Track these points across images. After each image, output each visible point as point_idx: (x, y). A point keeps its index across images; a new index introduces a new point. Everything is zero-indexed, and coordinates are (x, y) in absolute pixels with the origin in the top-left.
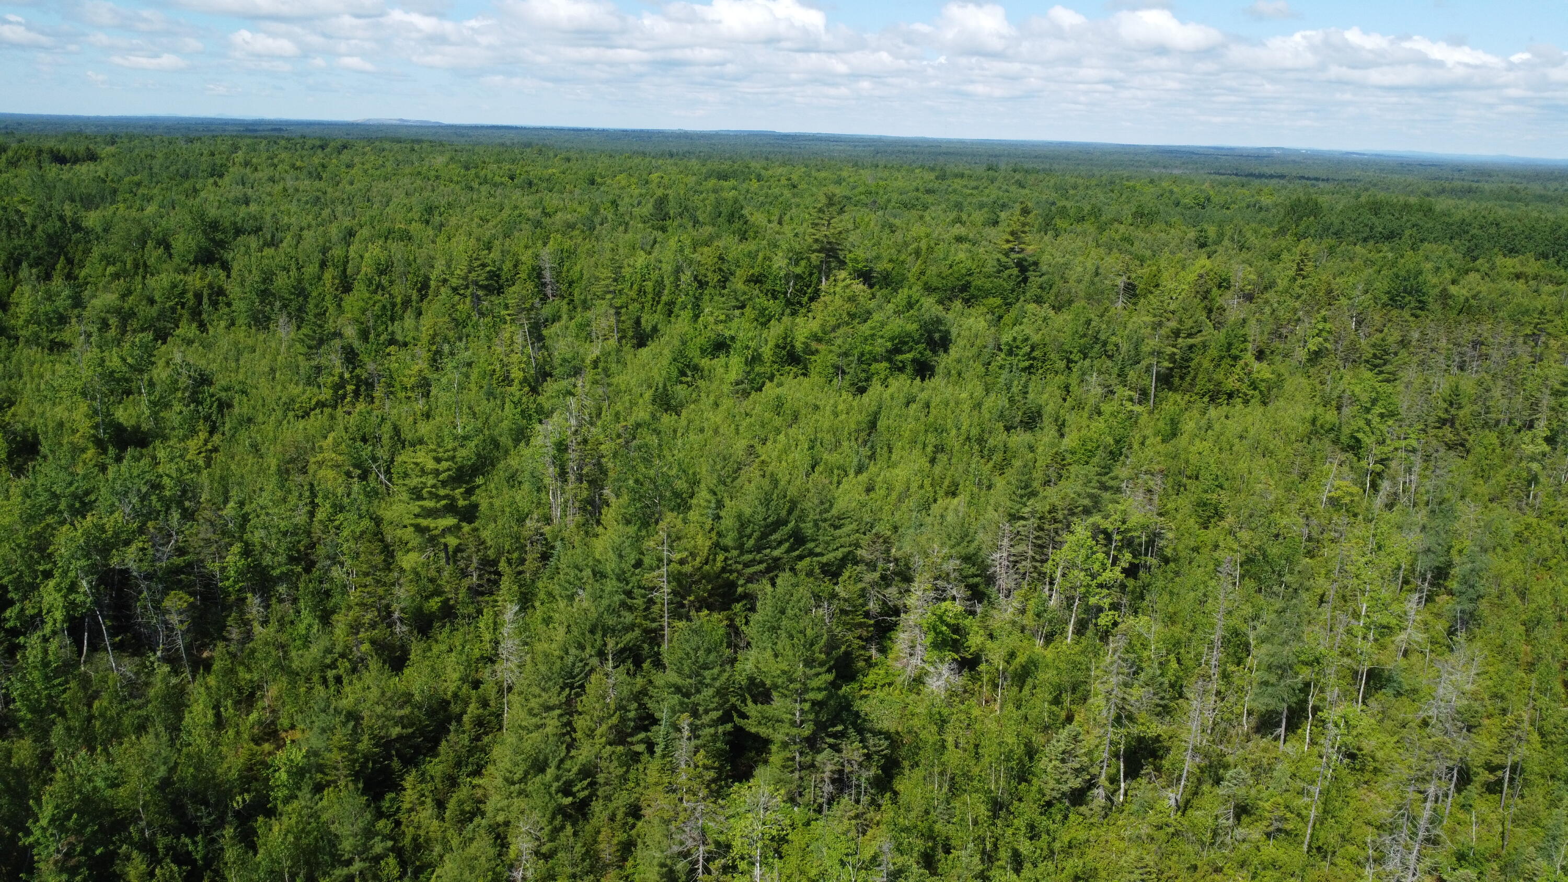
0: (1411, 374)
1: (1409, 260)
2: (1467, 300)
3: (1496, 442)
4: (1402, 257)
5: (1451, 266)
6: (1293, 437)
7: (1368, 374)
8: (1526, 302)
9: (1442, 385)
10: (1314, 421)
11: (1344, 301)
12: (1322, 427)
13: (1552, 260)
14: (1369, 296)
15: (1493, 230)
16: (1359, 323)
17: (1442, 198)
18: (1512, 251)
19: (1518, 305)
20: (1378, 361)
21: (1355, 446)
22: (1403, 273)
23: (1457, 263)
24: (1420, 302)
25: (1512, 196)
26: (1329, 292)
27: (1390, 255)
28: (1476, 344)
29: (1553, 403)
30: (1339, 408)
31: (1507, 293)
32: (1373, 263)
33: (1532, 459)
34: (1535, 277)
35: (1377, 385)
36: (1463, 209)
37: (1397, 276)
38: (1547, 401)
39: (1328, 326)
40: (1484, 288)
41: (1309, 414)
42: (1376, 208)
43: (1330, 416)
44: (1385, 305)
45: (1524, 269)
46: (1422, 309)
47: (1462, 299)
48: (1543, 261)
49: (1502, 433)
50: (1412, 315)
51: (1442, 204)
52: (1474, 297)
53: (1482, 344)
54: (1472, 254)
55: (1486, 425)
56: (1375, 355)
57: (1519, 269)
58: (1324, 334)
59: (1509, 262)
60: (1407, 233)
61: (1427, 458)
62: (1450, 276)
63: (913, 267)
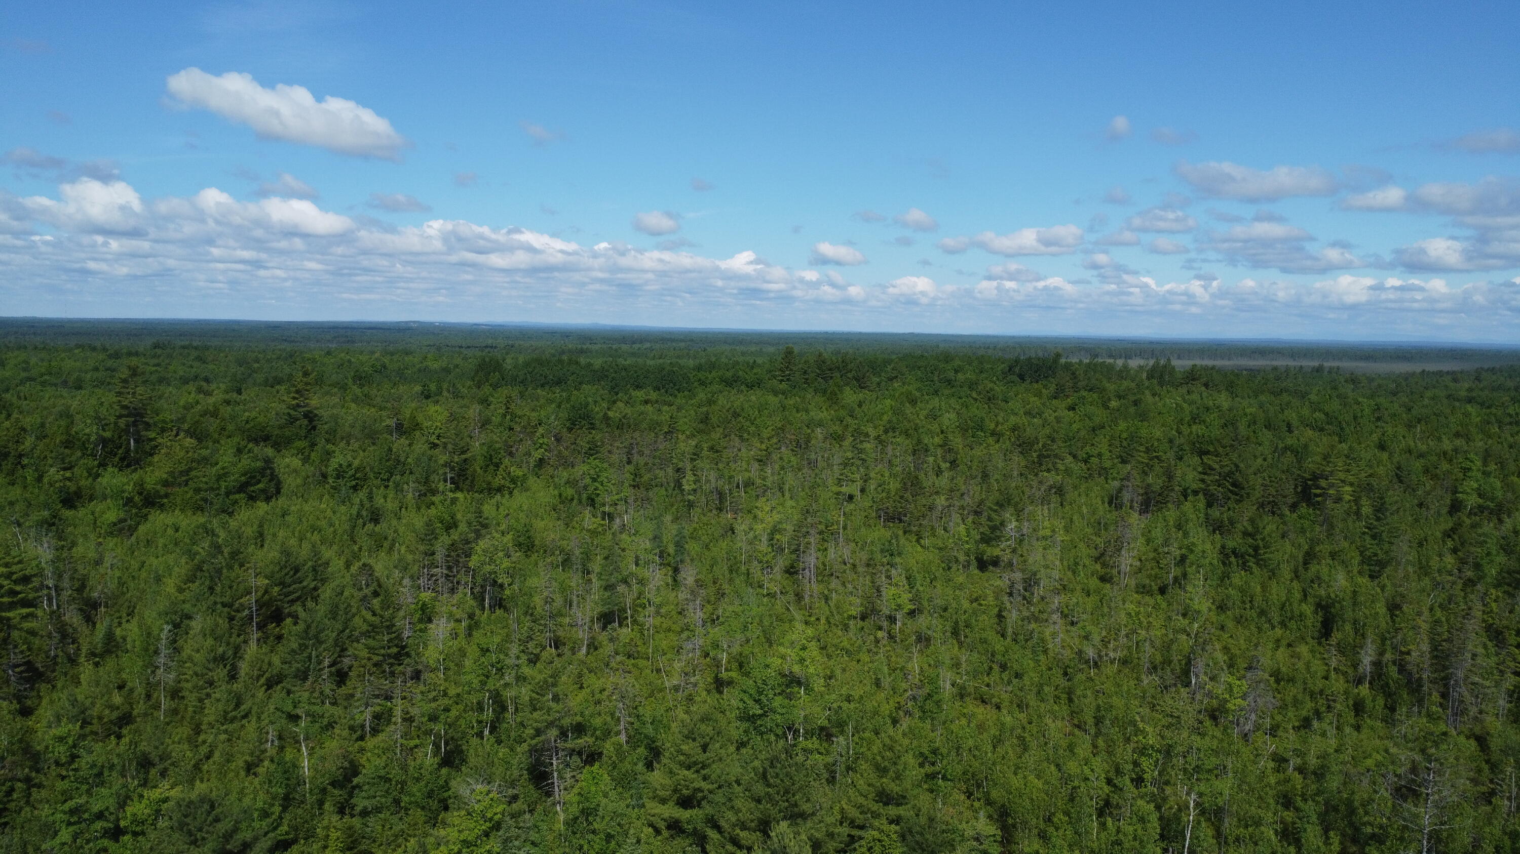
1: (577, 397)
2: (620, 420)
4: (572, 395)
5: (604, 399)
8: (655, 417)
13: (663, 390)
14: (559, 422)
15: (624, 373)
17: (582, 356)
18: (638, 387)
19: (652, 420)
22: (575, 406)
23: (607, 397)
24: (592, 423)
26: (530, 423)
27: (563, 395)
28: (634, 446)
31: (642, 413)
32: (553, 401)
34: (657, 402)
37: (573, 408)
40: (628, 411)
44: (569, 429)
45: (649, 398)
46: (593, 428)
47: (617, 419)
48: (657, 392)
52: (624, 417)
53: (638, 445)
54: (614, 389)
57: (645, 397)
59: (638, 393)
60: (569, 379)
62: (605, 405)
63: (212, 425)
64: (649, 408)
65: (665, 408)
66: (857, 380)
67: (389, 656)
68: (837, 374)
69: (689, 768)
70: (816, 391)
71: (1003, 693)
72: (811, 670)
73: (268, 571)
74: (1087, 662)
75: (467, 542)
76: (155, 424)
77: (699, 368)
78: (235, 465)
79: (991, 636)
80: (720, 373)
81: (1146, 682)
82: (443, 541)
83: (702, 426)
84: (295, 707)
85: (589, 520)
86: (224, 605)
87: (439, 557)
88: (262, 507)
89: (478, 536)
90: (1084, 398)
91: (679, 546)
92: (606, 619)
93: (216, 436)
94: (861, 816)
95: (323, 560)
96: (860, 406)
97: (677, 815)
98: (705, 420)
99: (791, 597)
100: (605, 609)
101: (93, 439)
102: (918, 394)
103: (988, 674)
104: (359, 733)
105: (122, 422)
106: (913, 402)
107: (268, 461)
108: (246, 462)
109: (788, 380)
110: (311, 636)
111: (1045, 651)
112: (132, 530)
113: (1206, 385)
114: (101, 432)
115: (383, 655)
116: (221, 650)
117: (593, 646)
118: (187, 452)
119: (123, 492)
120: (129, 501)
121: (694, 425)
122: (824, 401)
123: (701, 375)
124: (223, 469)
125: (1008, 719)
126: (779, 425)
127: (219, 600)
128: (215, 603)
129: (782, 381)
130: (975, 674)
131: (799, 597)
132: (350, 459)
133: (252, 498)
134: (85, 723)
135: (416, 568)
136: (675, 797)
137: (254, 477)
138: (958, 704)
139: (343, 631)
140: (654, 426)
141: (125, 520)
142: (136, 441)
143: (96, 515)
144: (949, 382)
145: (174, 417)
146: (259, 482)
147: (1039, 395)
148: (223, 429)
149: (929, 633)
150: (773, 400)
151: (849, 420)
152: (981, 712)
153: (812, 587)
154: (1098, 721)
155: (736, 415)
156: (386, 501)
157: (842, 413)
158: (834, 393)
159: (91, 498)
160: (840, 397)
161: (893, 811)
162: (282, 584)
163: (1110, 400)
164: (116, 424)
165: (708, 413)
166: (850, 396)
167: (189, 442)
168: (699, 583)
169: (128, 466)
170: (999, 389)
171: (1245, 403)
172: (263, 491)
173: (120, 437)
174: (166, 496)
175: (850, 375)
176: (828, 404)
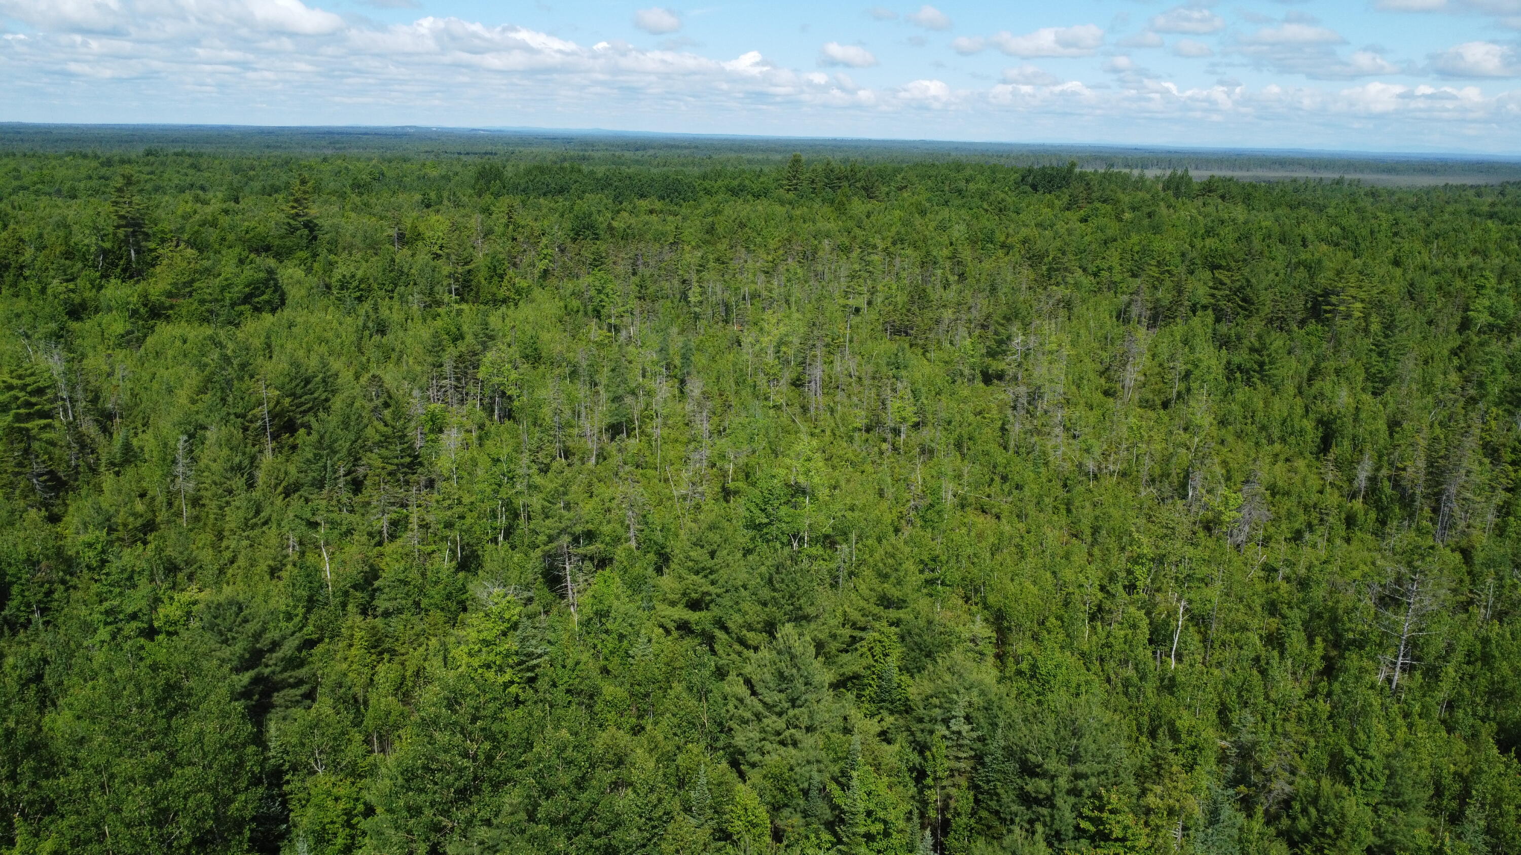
1: (580, 206)
2: (625, 230)
4: (575, 204)
5: (608, 208)
8: (660, 228)
13: (668, 200)
14: (562, 232)
15: (627, 182)
16: (561, 251)
18: (642, 196)
19: (656, 230)
22: (579, 215)
23: (611, 206)
24: (596, 234)
26: (533, 233)
27: (566, 204)
28: (639, 257)
31: (647, 223)
32: (556, 210)
34: (661, 212)
37: (576, 218)
39: (550, 251)
40: (633, 221)
44: (573, 239)
45: (654, 207)
46: (597, 239)
47: (621, 230)
48: (663, 201)
51: (586, 167)
52: (628, 228)
53: (643, 256)
54: (618, 199)
57: (650, 207)
59: (643, 203)
60: (572, 187)
62: (609, 215)
63: (212, 235)
64: (654, 217)
65: (670, 218)
66: (865, 189)
67: (402, 465)
68: (846, 184)
69: (697, 573)
70: (823, 201)
71: (1003, 504)
72: (816, 480)
73: (278, 383)
74: (1087, 474)
75: (475, 354)
76: (154, 234)
77: (704, 177)
78: (237, 275)
79: (993, 448)
80: (726, 182)
81: (1143, 494)
82: (450, 354)
83: (707, 237)
84: (313, 514)
85: (595, 331)
86: (237, 416)
87: (448, 368)
88: (268, 319)
89: (485, 348)
90: (1097, 209)
91: (685, 358)
92: (615, 430)
93: (217, 246)
94: (863, 619)
95: (332, 372)
96: (868, 217)
97: (686, 617)
98: (711, 230)
99: (798, 410)
100: (613, 420)
101: (93, 249)
102: (928, 205)
103: (989, 486)
104: (377, 538)
105: (121, 233)
106: (923, 213)
107: (271, 272)
108: (248, 273)
109: (795, 189)
110: (326, 447)
111: (1046, 464)
112: (141, 341)
113: (1223, 197)
114: (100, 243)
115: (397, 465)
116: (237, 460)
117: (602, 456)
118: (189, 263)
119: (128, 303)
120: (135, 312)
121: (700, 236)
122: (832, 212)
123: (706, 184)
124: (226, 280)
125: (1007, 528)
126: (786, 237)
127: (231, 411)
128: (229, 414)
129: (789, 190)
130: (977, 486)
131: (805, 409)
132: (353, 270)
133: (257, 309)
134: (111, 530)
135: (425, 379)
136: (684, 600)
137: (258, 288)
138: (959, 513)
139: (356, 441)
140: (658, 237)
141: (133, 332)
142: (137, 252)
143: (104, 326)
144: (960, 192)
145: (173, 227)
146: (263, 293)
147: (1051, 206)
148: (224, 239)
149: (933, 445)
150: (780, 210)
151: (857, 231)
152: (982, 522)
153: (817, 399)
154: (1095, 531)
155: (742, 225)
156: (391, 312)
157: (850, 224)
158: (841, 204)
159: (97, 310)
160: (848, 207)
161: (893, 614)
162: (293, 395)
163: (1123, 211)
164: (115, 234)
165: (713, 224)
166: (858, 206)
167: (190, 252)
168: (706, 396)
169: (131, 277)
170: (1011, 199)
171: (1261, 216)
172: (268, 302)
173: (120, 248)
174: (172, 307)
175: (858, 185)
176: (835, 215)
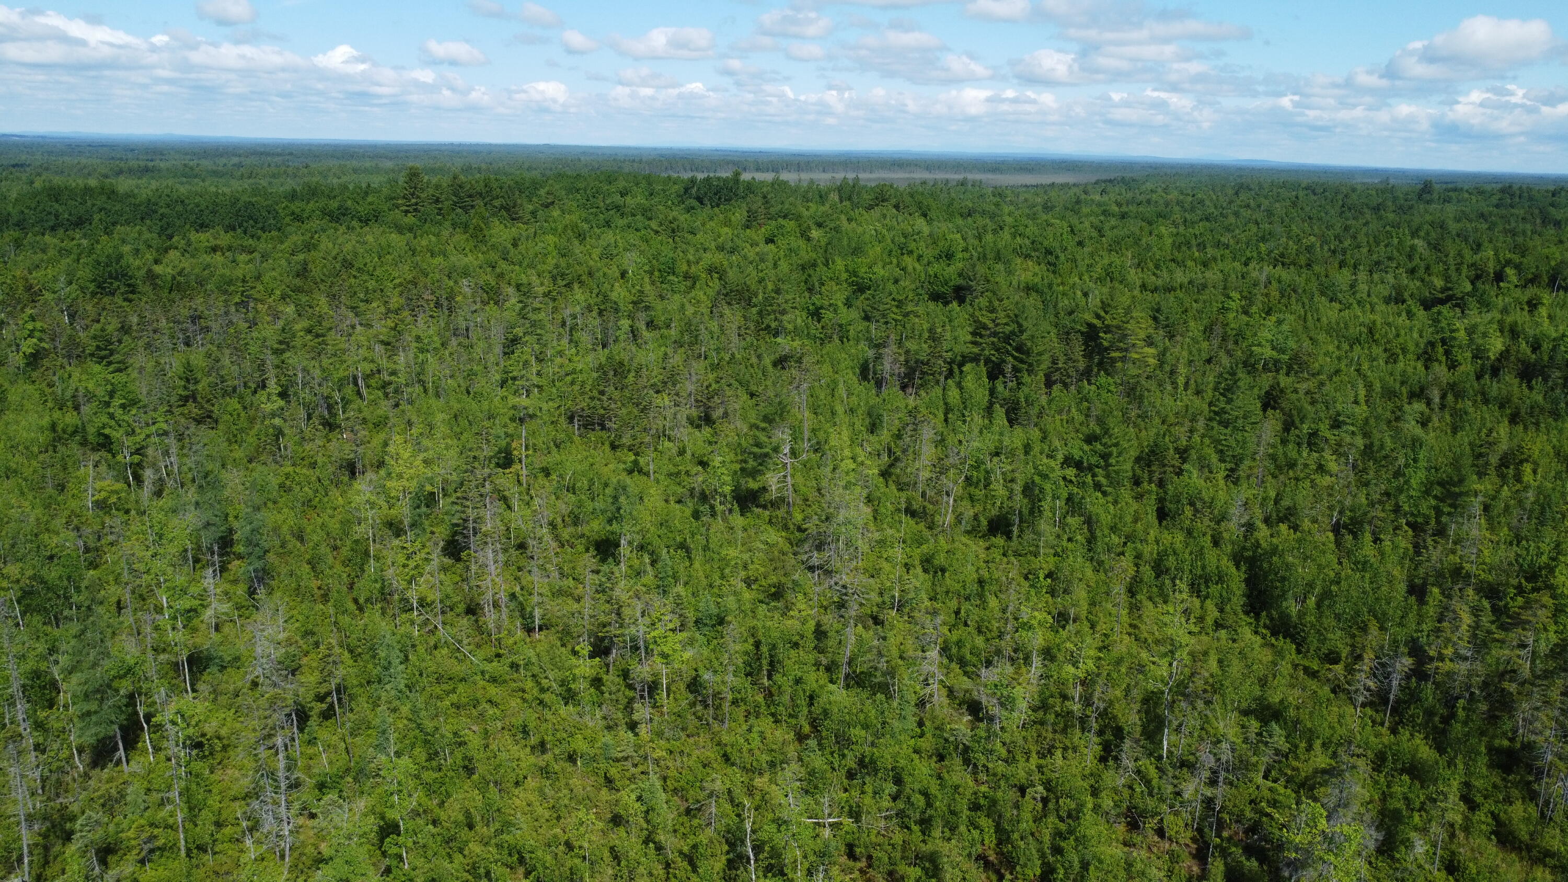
0: (140, 359)
1: (106, 246)
2: (174, 278)
3: (238, 406)
4: (98, 242)
5: (150, 246)
6: (36, 449)
7: (97, 368)
8: (227, 272)
9: (174, 363)
10: (53, 427)
11: (48, 296)
12: (64, 431)
13: (239, 231)
14: (74, 286)
15: (179, 208)
16: (72, 316)
17: (121, 178)
18: (203, 226)
19: (222, 276)
20: (103, 353)
21: (105, 444)
22: (103, 259)
23: (154, 243)
24: (129, 285)
25: (189, 173)
26: (29, 288)
27: (85, 242)
28: (195, 319)
29: (276, 362)
30: (77, 408)
31: (208, 266)
32: (69, 252)
33: (273, 415)
34: (230, 249)
35: (110, 377)
36: (146, 188)
37: (99, 263)
38: (271, 360)
39: (38, 325)
40: (186, 263)
41: (46, 421)
42: (55, 194)
43: (70, 419)
44: (94, 294)
45: (218, 242)
46: (133, 292)
47: (169, 278)
48: (232, 233)
49: (241, 398)
50: (125, 300)
51: (124, 185)
52: (180, 274)
53: (200, 317)
54: (167, 232)
55: (225, 394)
56: (98, 347)
57: (213, 242)
58: (37, 334)
59: (202, 236)
60: (96, 217)
61: (180, 437)
62: (149, 256)
64: (218, 258)
65: (243, 257)
66: (507, 209)
68: (479, 202)
70: (454, 226)
77: (293, 196)
80: (321, 205)
83: (298, 282)
90: (782, 227)
96: (515, 245)
98: (303, 272)
102: (586, 226)
106: (581, 237)
109: (415, 210)
113: (896, 208)
121: (287, 281)
122: (467, 240)
123: (296, 206)
126: (409, 277)
129: (407, 212)
140: (225, 285)
150: (397, 240)
151: (503, 266)
155: (348, 264)
157: (493, 256)
158: (478, 229)
160: (486, 232)
163: (809, 228)
165: (305, 263)
166: (501, 232)
170: (683, 218)
175: (497, 203)
176: (472, 243)
